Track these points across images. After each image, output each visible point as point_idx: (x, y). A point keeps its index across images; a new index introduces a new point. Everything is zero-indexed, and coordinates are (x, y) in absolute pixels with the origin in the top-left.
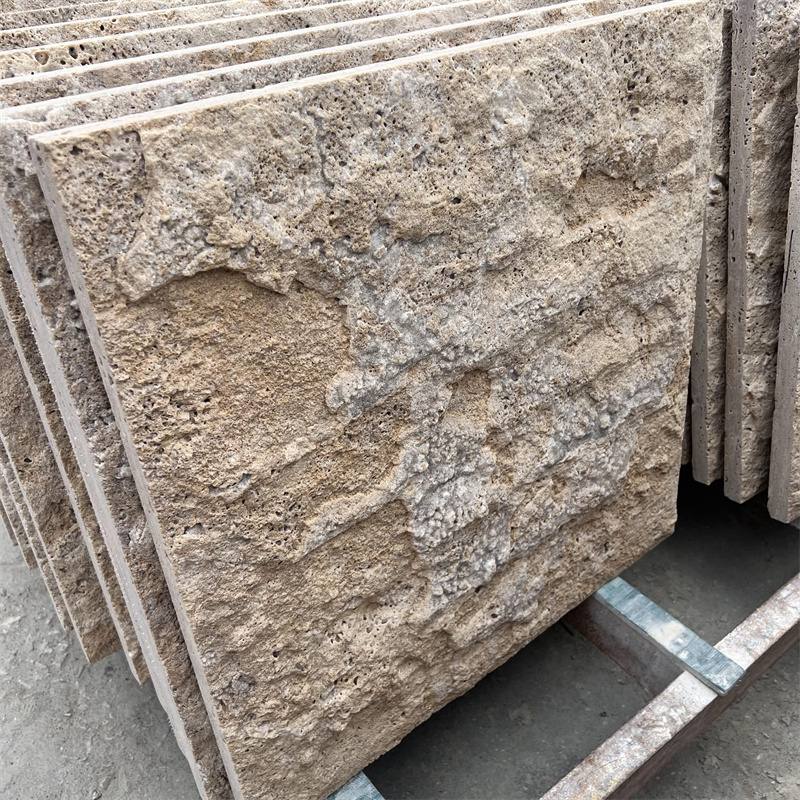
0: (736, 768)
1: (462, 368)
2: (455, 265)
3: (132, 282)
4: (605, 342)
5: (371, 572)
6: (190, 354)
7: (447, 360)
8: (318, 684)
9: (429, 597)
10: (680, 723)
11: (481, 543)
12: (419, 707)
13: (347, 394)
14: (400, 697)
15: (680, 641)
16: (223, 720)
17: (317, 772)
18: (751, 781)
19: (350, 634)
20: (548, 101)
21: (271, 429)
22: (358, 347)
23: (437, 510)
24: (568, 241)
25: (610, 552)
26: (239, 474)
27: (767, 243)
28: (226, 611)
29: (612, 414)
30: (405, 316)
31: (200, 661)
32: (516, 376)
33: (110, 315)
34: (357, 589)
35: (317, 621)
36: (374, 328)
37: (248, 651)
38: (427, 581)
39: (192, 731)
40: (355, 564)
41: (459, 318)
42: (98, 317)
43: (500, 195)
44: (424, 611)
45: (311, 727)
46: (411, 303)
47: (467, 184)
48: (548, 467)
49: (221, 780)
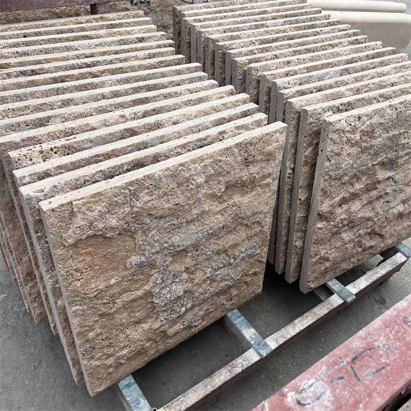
0: (271, 380)
1: (176, 251)
2: (175, 222)
3: (66, 241)
4: (233, 237)
5: (138, 313)
6: (82, 257)
7: (171, 250)
8: (117, 348)
9: (159, 320)
10: (245, 367)
11: (180, 303)
12: (154, 354)
13: (133, 263)
14: (146, 351)
15: (253, 336)
16: (83, 359)
17: (114, 375)
18: (275, 385)
19: (129, 333)
20: (212, 172)
21: (106, 275)
22: (139, 249)
23: (164, 294)
24: (219, 209)
25: (233, 301)
26: (94, 290)
27: (306, 195)
28: (87, 328)
29: (235, 259)
30: (156, 238)
31: (77, 342)
32: (197, 250)
33: (59, 250)
34: (133, 319)
35: (118, 329)
36: (145, 243)
37: (93, 339)
38: (159, 315)
39: (72, 359)
40: (133, 312)
41: (176, 237)
42: (55, 251)
43: (193, 201)
44: (157, 325)
45: (113, 361)
46: (159, 234)
47: (181, 200)
48: (208, 278)
49: (81, 375)
